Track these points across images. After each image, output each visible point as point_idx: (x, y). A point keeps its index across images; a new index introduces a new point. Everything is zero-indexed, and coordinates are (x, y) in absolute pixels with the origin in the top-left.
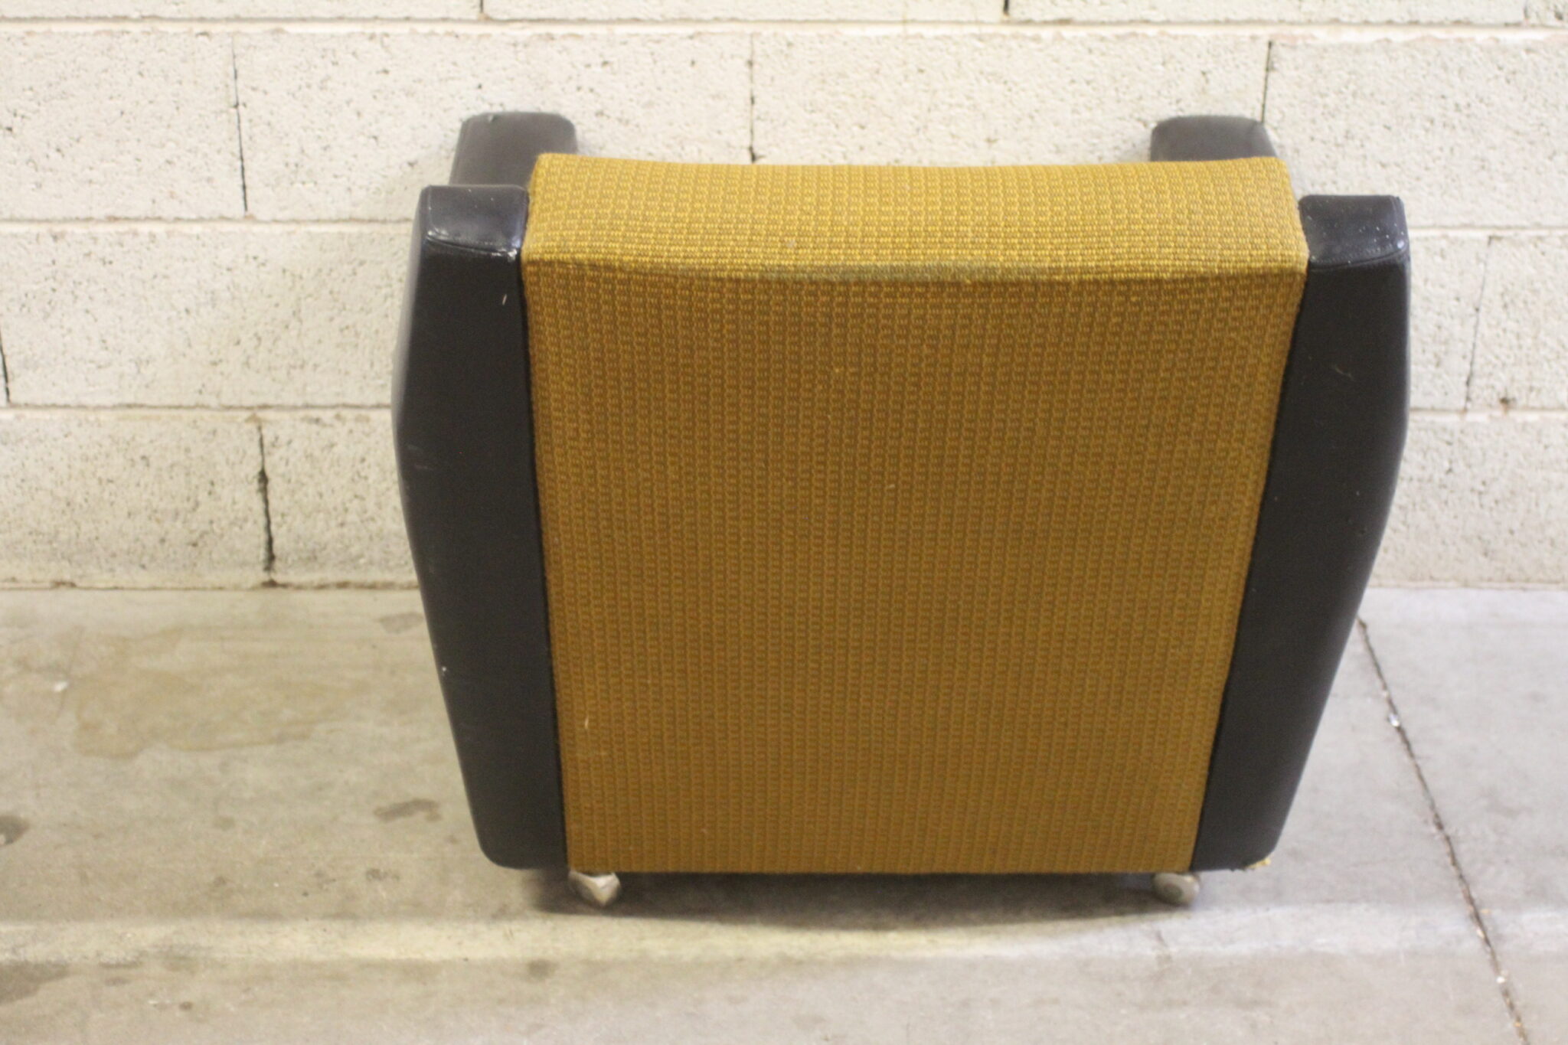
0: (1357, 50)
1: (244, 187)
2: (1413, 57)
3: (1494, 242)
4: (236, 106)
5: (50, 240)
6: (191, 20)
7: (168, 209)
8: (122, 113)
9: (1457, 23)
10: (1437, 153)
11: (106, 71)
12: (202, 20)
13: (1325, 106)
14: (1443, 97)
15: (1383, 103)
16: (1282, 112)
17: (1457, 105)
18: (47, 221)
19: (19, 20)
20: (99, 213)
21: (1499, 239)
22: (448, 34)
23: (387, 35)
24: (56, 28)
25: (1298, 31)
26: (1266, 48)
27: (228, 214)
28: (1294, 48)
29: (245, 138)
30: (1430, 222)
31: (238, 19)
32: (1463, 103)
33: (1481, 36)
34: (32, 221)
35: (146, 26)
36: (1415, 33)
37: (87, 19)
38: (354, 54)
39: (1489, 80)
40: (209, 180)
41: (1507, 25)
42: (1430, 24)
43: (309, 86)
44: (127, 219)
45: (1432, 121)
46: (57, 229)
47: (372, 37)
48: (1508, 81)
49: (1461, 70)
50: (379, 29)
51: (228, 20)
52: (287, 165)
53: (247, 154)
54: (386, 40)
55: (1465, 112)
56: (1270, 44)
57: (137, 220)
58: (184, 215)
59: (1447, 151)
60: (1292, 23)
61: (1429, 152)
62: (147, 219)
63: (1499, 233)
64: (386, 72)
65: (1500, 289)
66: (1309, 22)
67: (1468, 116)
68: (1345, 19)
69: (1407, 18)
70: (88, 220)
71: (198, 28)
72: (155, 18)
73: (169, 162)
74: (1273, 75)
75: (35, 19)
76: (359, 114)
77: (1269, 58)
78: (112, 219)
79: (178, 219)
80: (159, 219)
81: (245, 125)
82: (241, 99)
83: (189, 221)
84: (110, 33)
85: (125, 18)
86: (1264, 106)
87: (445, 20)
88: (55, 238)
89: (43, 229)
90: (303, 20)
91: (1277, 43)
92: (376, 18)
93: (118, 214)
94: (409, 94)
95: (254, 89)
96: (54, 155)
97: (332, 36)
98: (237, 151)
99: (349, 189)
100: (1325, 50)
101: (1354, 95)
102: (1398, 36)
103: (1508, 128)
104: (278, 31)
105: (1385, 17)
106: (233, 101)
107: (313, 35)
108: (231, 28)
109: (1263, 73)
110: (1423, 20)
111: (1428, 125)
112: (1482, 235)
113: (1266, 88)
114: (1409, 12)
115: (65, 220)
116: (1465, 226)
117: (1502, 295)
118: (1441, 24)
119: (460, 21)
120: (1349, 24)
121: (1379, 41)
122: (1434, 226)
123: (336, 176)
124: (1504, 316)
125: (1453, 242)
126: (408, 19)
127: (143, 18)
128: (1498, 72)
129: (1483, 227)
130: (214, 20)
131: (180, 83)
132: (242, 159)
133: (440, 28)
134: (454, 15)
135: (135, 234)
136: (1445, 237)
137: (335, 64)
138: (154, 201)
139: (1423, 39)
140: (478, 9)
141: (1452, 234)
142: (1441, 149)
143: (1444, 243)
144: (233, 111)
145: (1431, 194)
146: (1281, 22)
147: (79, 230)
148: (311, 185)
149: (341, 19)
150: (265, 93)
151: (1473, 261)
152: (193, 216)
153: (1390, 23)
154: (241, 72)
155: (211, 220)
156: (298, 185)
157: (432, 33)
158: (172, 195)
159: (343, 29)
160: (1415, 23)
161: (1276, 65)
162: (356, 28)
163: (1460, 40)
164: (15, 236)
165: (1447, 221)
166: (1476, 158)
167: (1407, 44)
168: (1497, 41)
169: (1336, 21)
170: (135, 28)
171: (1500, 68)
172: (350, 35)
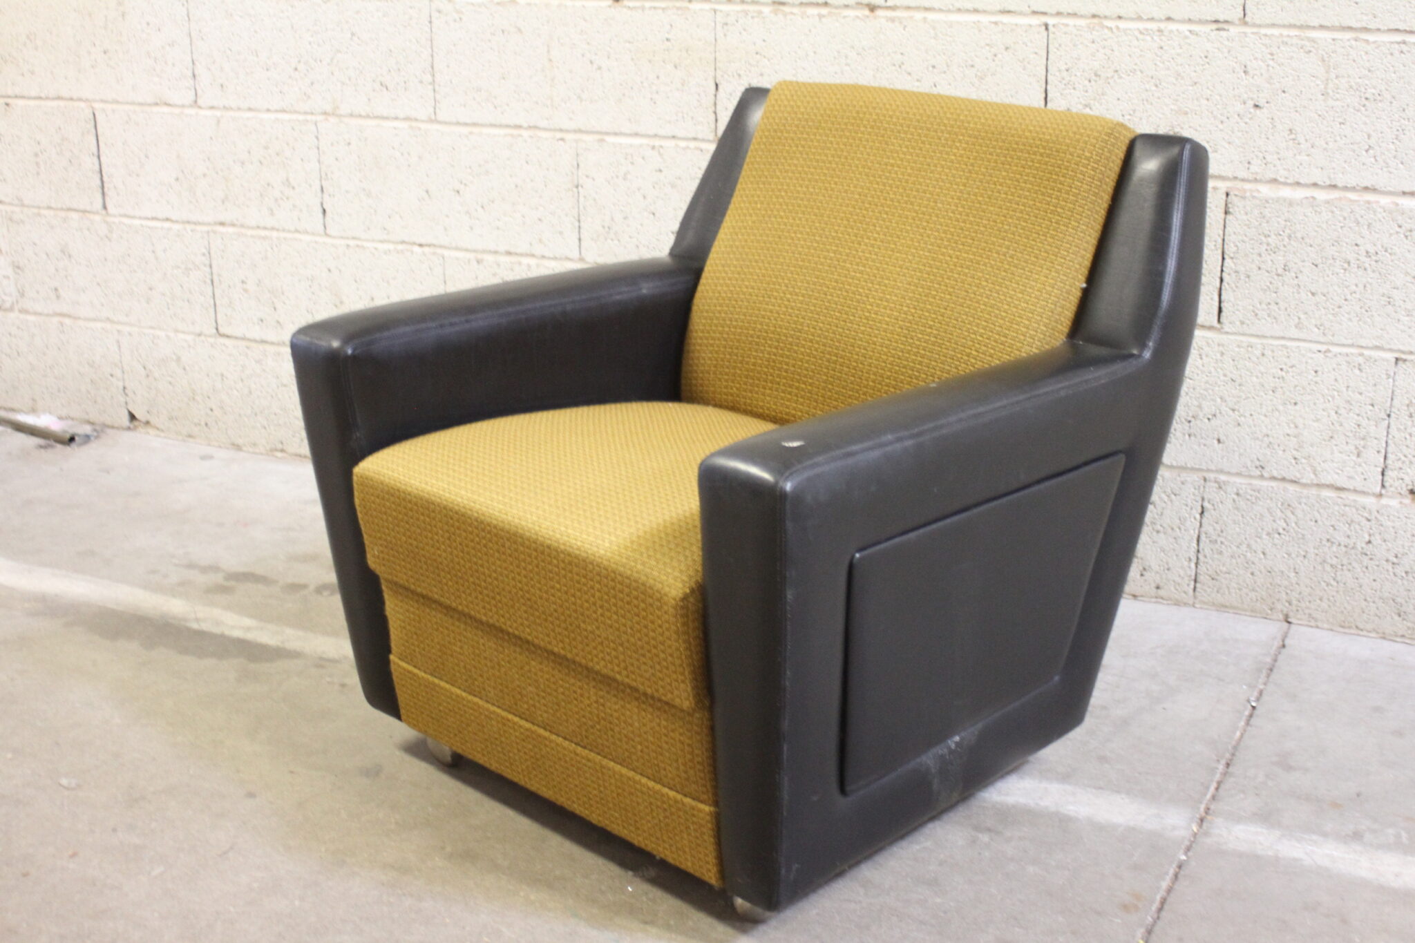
0: (1291, 204)
1: (580, 240)
2: (1332, 212)
3: (1400, 363)
4: (577, 187)
5: (475, 263)
6: (555, 130)
7: (538, 250)
8: (516, 186)
9: (1366, 189)
10: (1354, 288)
11: (509, 159)
12: (561, 130)
13: (1268, 244)
14: (1357, 245)
15: (1311, 246)
16: (1237, 246)
17: (1367, 252)
18: (475, 251)
19: (466, 124)
20: (502, 248)
21: (1405, 360)
22: (697, 148)
23: (661, 147)
24: (485, 130)
25: (1247, 186)
26: (1224, 197)
27: (571, 256)
28: (1244, 198)
29: (581, 207)
30: (1350, 342)
31: (580, 131)
32: (1372, 251)
33: (1385, 201)
34: (467, 250)
35: (530, 133)
36: (1335, 194)
37: (501, 126)
38: (643, 158)
39: (1391, 235)
40: (561, 233)
41: (1404, 193)
42: (1346, 188)
43: (617, 177)
44: (516, 254)
45: (1349, 263)
46: (479, 256)
47: (653, 148)
48: (1406, 237)
49: (1369, 225)
50: (657, 142)
51: (575, 131)
52: (604, 227)
53: (582, 218)
54: (661, 150)
55: (1374, 258)
56: (1227, 195)
57: (522, 255)
58: (547, 254)
59: (1361, 287)
60: (1243, 180)
61: (1347, 287)
62: (527, 255)
63: (1404, 356)
64: (660, 171)
65: (1407, 402)
66: (1256, 180)
67: (1376, 261)
68: (1282, 180)
69: (1328, 183)
70: (496, 252)
71: (559, 135)
72: (536, 127)
73: (540, 220)
74: (1229, 217)
75: (475, 125)
76: (644, 197)
77: (1226, 205)
78: (509, 253)
79: (543, 257)
80: (533, 256)
81: (582, 199)
82: (581, 182)
83: (549, 258)
84: (512, 136)
85: (520, 127)
86: (1224, 240)
87: (695, 139)
88: (478, 262)
89: (471, 256)
90: (616, 134)
91: (1231, 193)
92: (656, 136)
93: (512, 250)
94: (673, 186)
95: (587, 177)
96: (480, 209)
97: (631, 146)
98: (576, 216)
99: (637, 247)
100: (1267, 201)
101: (1289, 237)
102: (1321, 195)
103: (1407, 274)
104: (602, 140)
105: (1312, 181)
106: (576, 182)
107: (621, 144)
108: (578, 136)
109: (1223, 216)
110: (1340, 185)
111: (1346, 265)
112: (1391, 356)
113: (1225, 227)
114: (1329, 178)
115: (484, 251)
116: (1377, 348)
117: (1408, 406)
118: (1353, 189)
119: (703, 140)
120: (1285, 184)
121: (1307, 198)
122: (1352, 346)
123: (630, 237)
124: (1409, 423)
125: (1368, 359)
126: (674, 137)
127: (530, 127)
128: (1398, 229)
129: (1391, 350)
130: (567, 131)
131: (548, 169)
132: (579, 221)
133: (692, 144)
134: (700, 136)
135: (520, 264)
136: (1361, 355)
137: (632, 163)
138: (531, 244)
139: (1340, 199)
140: (713, 134)
141: (1366, 352)
142: (1356, 285)
143: (1361, 360)
144: (575, 190)
145: (1350, 320)
146: (1236, 178)
147: (489, 258)
148: (616, 242)
149: (636, 135)
150: (594, 179)
151: (1384, 376)
152: (551, 256)
153: (1315, 185)
154: (581, 165)
155: (561, 259)
156: (609, 241)
157: (688, 147)
158: (540, 241)
159: (637, 141)
160: (1334, 187)
161: (1231, 210)
162: (644, 141)
163: (1369, 202)
164: (457, 259)
165: (1363, 342)
166: (1383, 295)
167: (1327, 202)
168: (1397, 205)
169: (1275, 181)
170: (525, 133)
171: (1400, 227)
172: (641, 146)
